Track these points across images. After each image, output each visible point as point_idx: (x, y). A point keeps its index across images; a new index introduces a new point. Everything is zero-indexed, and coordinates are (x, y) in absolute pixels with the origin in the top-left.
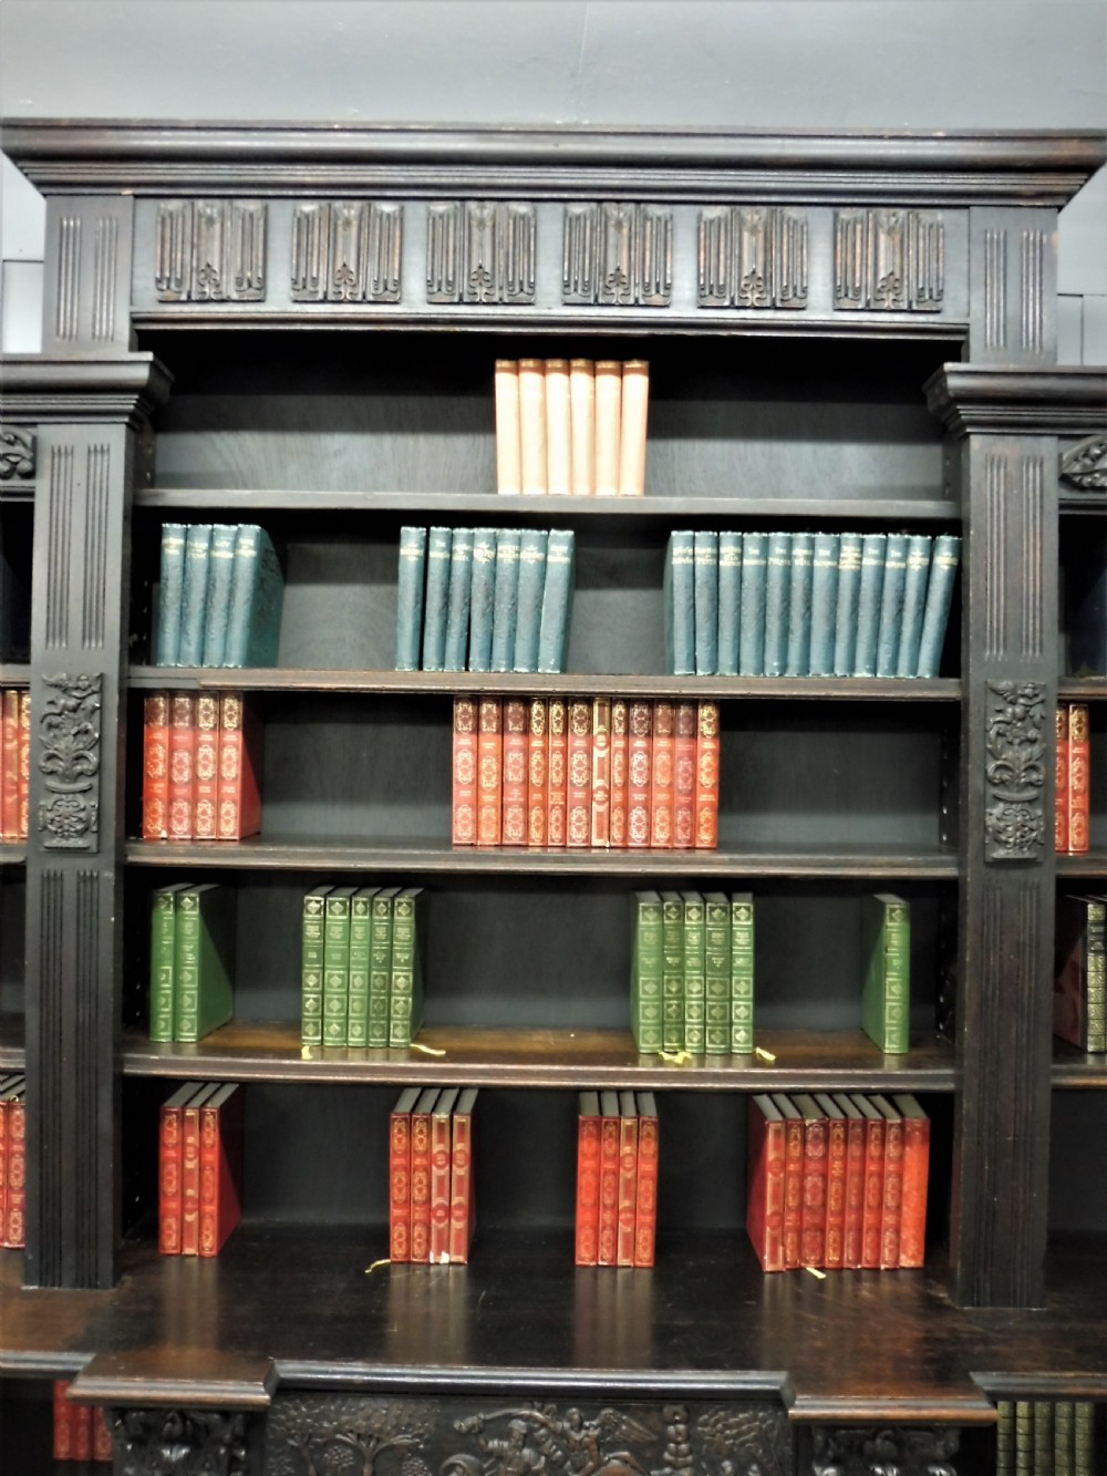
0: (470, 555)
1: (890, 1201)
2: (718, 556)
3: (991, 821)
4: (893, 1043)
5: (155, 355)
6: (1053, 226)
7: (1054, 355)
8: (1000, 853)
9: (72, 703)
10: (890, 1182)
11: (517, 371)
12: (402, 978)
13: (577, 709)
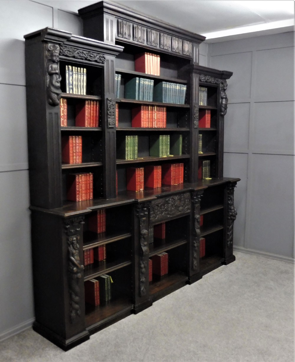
0: (144, 83)
1: (180, 174)
2: (167, 86)
3: (195, 123)
4: (181, 154)
5: (125, 48)
6: (199, 46)
7: (198, 63)
8: (195, 127)
9: (112, 103)
10: (180, 172)
11: (147, 54)
12: (136, 148)
13: (154, 108)
